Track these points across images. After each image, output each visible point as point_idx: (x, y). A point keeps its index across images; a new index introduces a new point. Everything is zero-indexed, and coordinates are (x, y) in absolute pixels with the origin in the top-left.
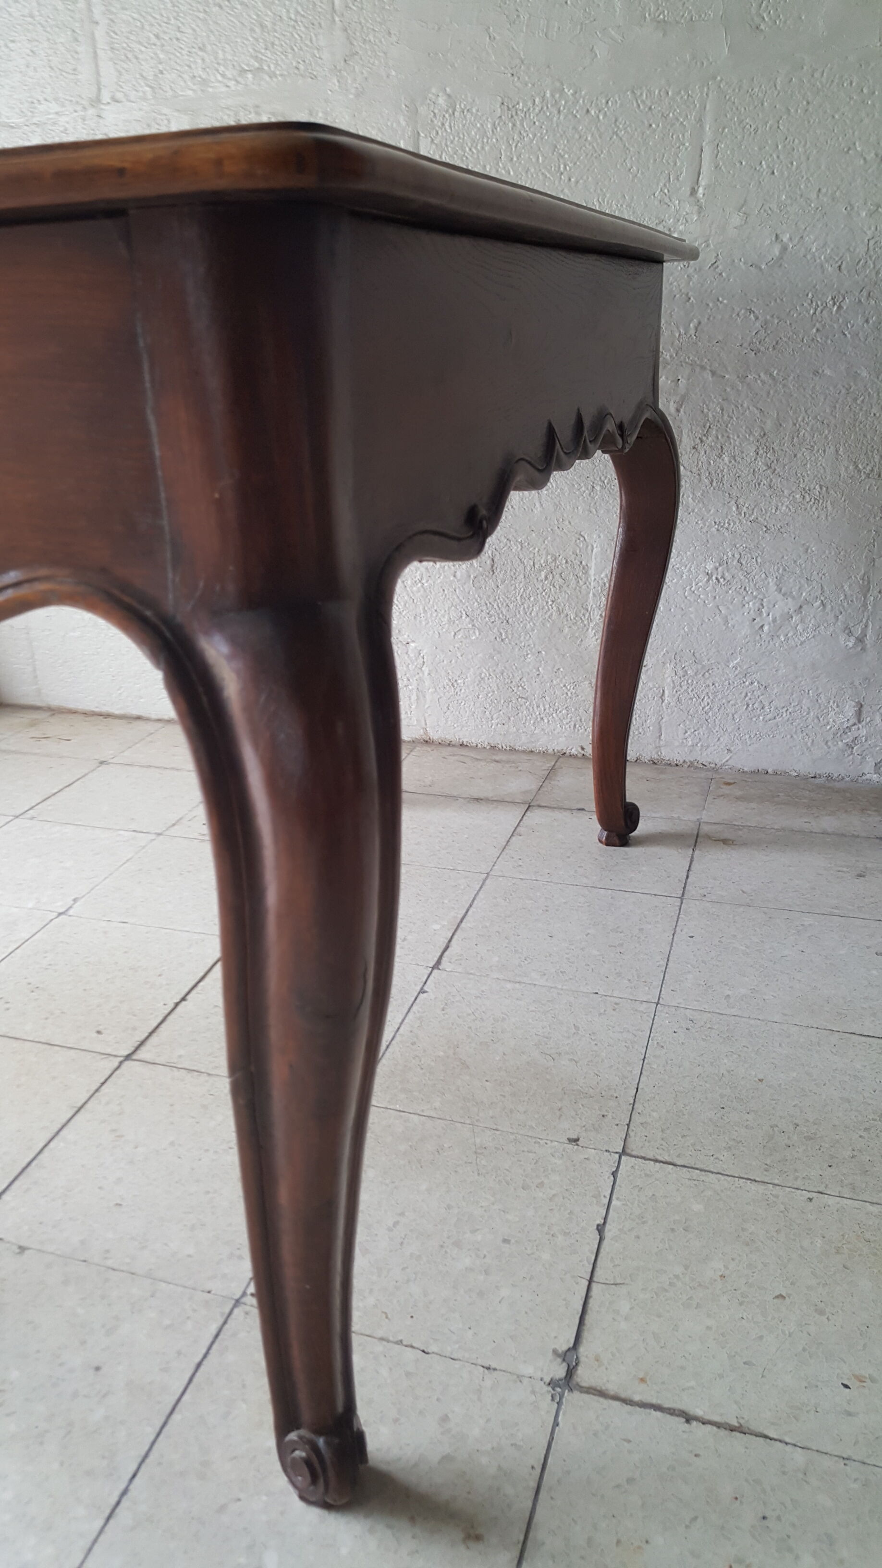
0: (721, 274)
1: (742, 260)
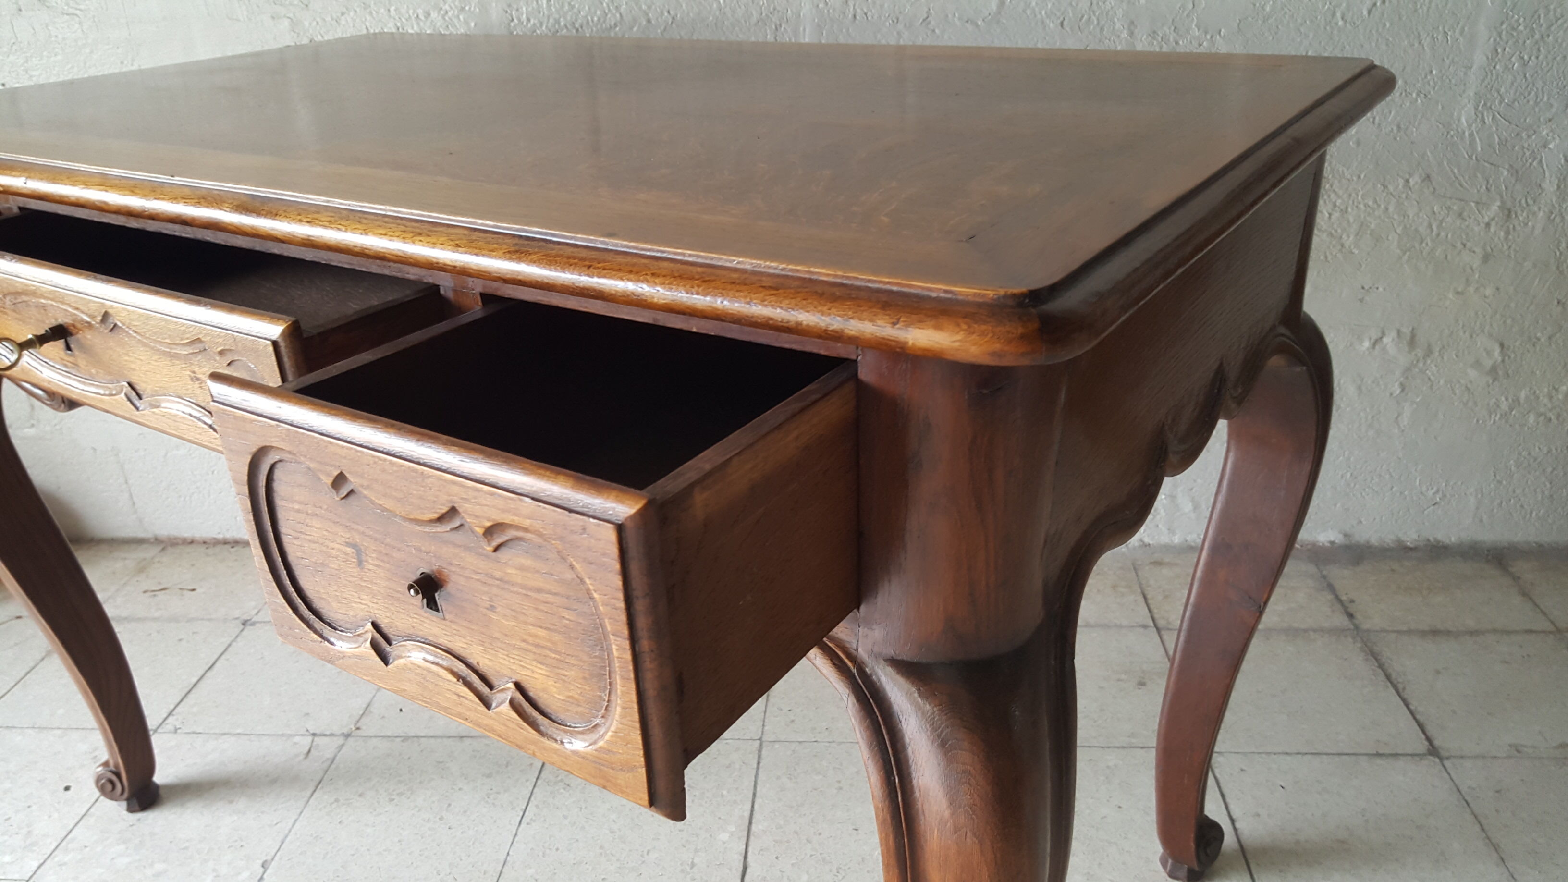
0: (933, 31)
1: (957, 15)
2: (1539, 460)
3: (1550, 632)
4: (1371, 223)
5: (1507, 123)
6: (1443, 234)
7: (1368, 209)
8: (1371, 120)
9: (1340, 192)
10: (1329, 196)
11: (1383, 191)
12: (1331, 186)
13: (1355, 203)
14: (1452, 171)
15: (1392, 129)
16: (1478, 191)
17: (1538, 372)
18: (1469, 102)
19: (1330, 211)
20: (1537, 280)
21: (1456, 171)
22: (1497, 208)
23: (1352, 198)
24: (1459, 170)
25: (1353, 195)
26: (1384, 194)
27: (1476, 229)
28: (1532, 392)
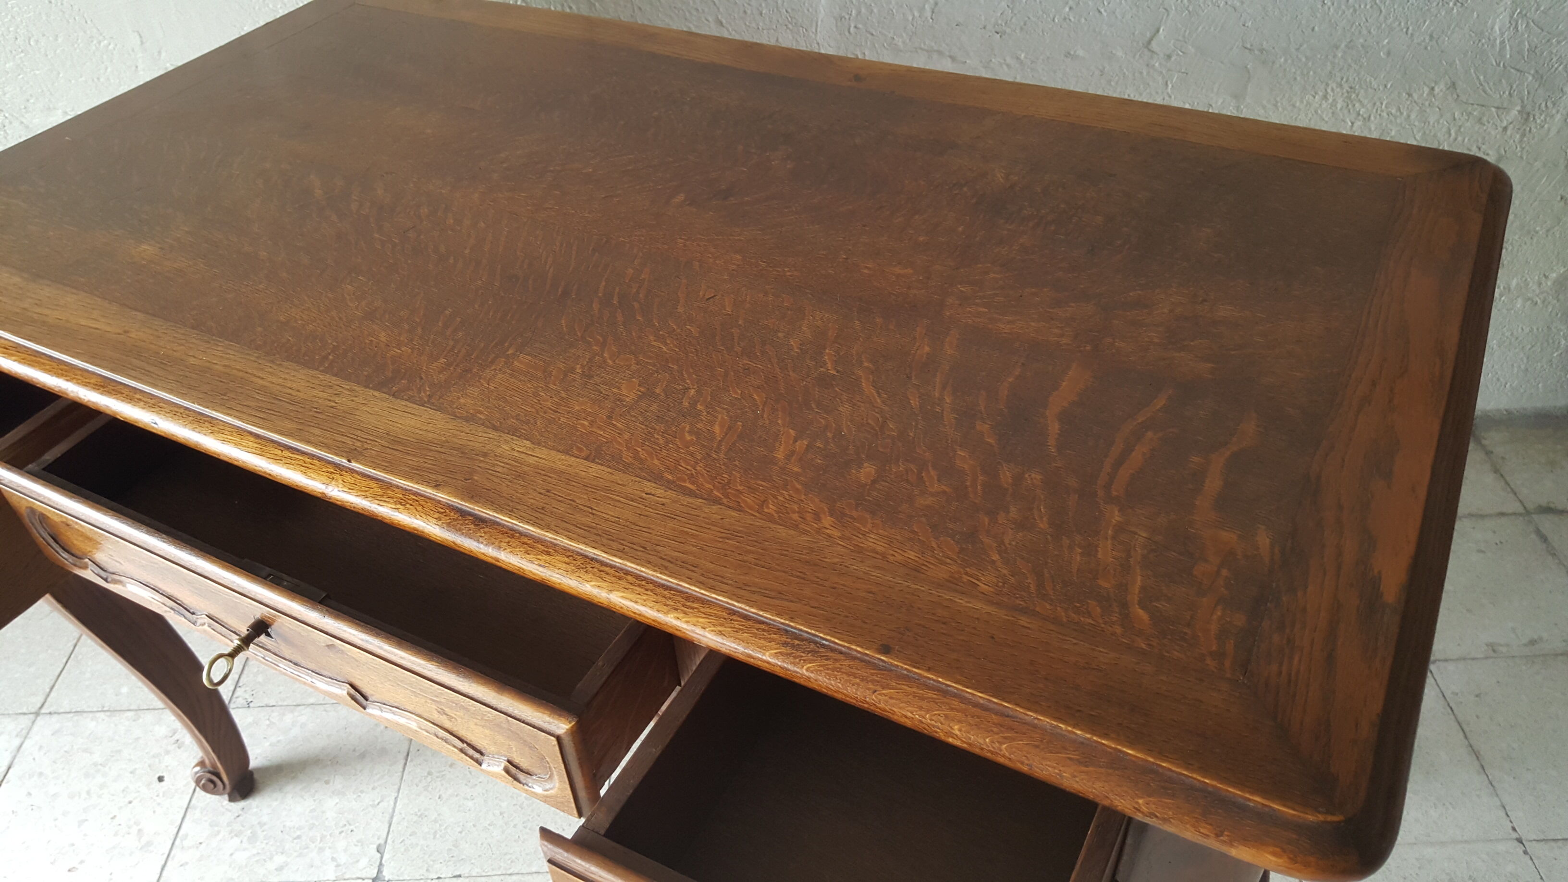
2: (1520, 338)
3: (1521, 514)
4: (1391, 130)
5: (1540, 31)
6: (1460, 138)
7: (1391, 117)
8: (1405, 30)
9: (1365, 102)
10: (1354, 105)
11: (1407, 100)
12: (1357, 96)
13: (1379, 112)
14: (1478, 78)
15: (1424, 39)
16: (1501, 96)
17: (1531, 262)
18: (1505, 10)
19: (1353, 120)
20: (1545, 179)
21: (1482, 78)
22: (1517, 113)
23: (1376, 107)
24: (1484, 77)
25: (1378, 104)
26: (1408, 103)
27: (1493, 133)
28: (1524, 279)
